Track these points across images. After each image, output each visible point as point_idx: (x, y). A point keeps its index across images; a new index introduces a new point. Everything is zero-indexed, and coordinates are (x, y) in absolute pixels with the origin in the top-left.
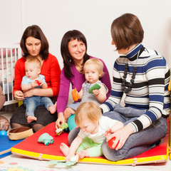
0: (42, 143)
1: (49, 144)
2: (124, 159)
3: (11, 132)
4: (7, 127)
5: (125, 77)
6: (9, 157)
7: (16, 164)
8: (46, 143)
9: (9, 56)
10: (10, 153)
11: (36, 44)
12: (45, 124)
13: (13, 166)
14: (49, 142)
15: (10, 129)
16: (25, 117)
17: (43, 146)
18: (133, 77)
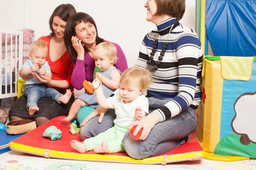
0: (48, 138)
1: (57, 139)
2: (151, 156)
3: (9, 124)
4: (4, 120)
5: (153, 54)
6: (6, 154)
7: (16, 162)
8: (53, 137)
9: (9, 44)
10: (8, 149)
11: (62, 26)
12: (50, 117)
13: (11, 164)
14: (57, 136)
15: (8, 121)
16: (26, 109)
17: (49, 141)
18: (162, 55)
